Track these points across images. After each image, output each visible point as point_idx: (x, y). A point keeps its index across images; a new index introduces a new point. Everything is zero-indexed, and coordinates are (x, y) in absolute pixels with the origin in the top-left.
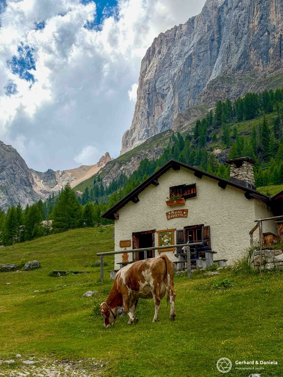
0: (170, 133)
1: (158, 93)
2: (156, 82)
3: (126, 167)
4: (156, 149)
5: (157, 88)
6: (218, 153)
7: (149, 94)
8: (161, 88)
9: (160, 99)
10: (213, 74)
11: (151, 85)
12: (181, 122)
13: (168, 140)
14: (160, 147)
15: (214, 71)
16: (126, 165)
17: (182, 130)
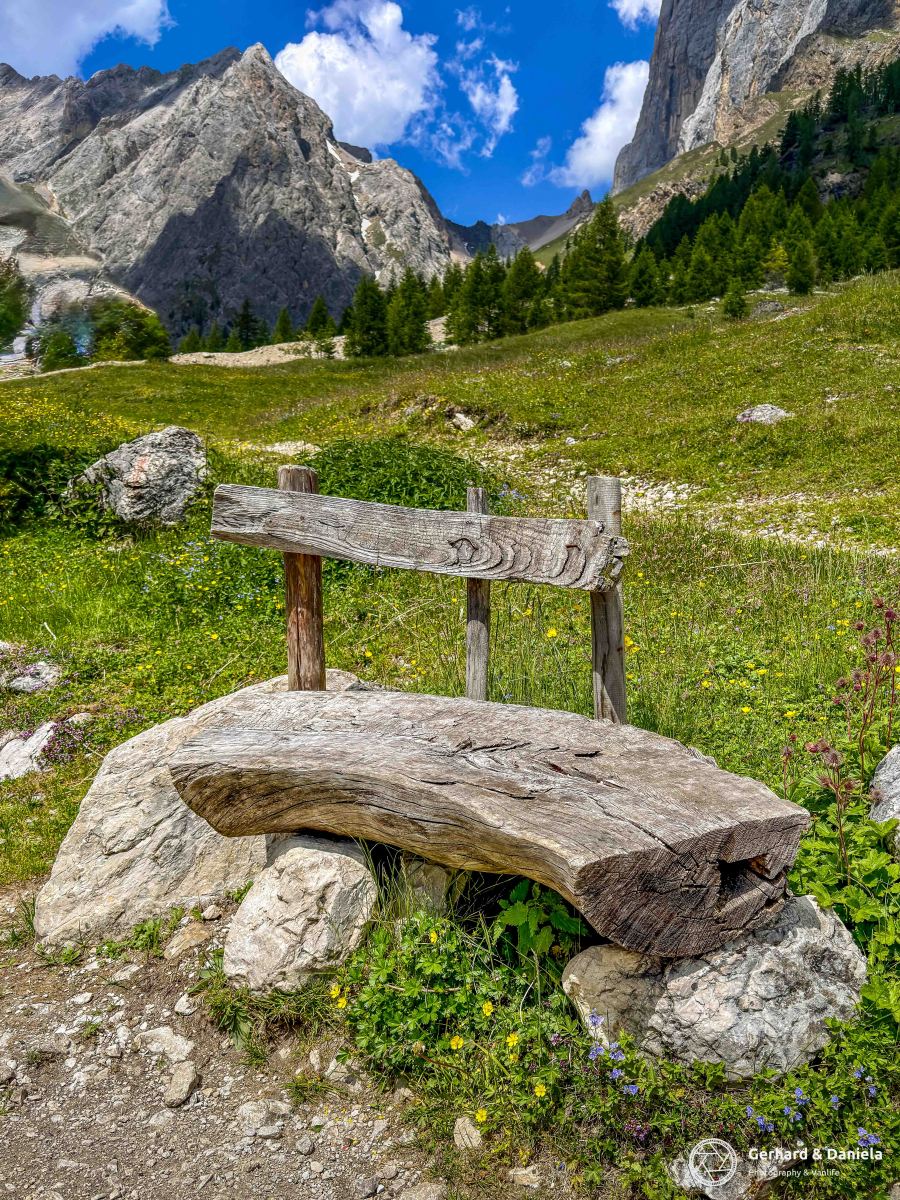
0: (714, 148)
1: (691, 67)
2: (688, 43)
3: (627, 216)
4: (687, 180)
5: (690, 54)
6: (835, 181)
7: (673, 67)
8: (697, 55)
9: (694, 80)
10: (805, 27)
11: (679, 48)
12: (737, 127)
13: (712, 163)
14: (695, 176)
15: (807, 18)
16: (627, 212)
17: (739, 142)
